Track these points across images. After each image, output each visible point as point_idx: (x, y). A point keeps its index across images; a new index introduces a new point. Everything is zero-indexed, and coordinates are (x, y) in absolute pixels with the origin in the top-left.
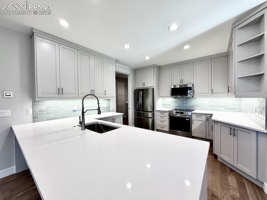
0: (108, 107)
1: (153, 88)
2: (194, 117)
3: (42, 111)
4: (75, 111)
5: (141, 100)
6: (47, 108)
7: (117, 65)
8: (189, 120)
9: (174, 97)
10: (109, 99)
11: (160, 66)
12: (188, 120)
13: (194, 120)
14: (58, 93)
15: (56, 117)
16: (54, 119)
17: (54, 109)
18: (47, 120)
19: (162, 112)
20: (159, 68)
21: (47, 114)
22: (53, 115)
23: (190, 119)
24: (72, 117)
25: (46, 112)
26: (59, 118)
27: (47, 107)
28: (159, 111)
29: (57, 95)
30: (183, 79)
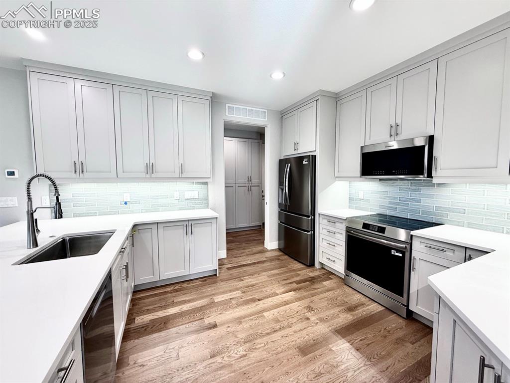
0: (203, 199)
1: (313, 154)
2: (418, 250)
3: (66, 201)
4: (126, 203)
5: (287, 184)
6: (73, 197)
7: (228, 106)
8: (401, 255)
9: (380, 180)
10: (207, 182)
11: (337, 94)
12: (396, 254)
13: (417, 259)
14: (74, 171)
15: (91, 213)
16: (86, 216)
17: (86, 198)
18: (74, 217)
19: (332, 220)
20: (336, 98)
21: (74, 206)
22: (84, 210)
23: (404, 253)
24: (121, 214)
25: (72, 203)
26: (95, 214)
27: (73, 194)
28: (325, 217)
29: (74, 175)
30: (399, 122)
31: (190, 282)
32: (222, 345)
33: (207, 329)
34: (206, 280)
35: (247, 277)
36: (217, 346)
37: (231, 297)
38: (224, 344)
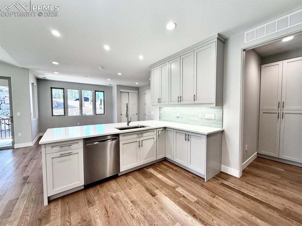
0: (218, 120)
31: (187, 173)
32: (140, 203)
33: (150, 193)
34: (195, 178)
35: (222, 199)
36: (139, 202)
37: (186, 196)
38: (141, 204)
